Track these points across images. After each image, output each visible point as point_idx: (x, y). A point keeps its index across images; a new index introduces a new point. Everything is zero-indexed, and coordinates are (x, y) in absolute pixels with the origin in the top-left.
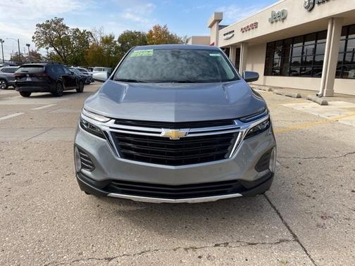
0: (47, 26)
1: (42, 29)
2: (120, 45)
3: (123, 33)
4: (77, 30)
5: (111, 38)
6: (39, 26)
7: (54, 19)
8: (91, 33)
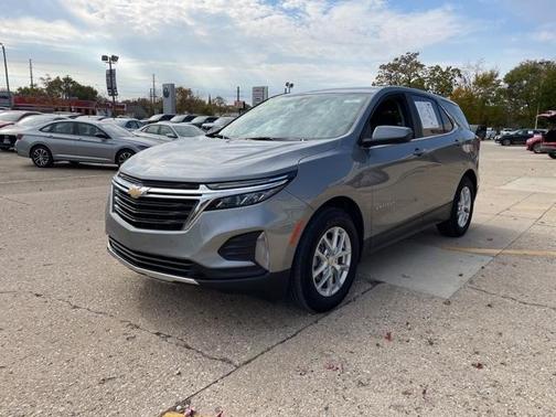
0: (394, 67)
1: (386, 71)
2: (507, 85)
3: (518, 65)
4: (438, 68)
5: (493, 76)
6: (383, 67)
7: (405, 55)
8: (459, 71)
